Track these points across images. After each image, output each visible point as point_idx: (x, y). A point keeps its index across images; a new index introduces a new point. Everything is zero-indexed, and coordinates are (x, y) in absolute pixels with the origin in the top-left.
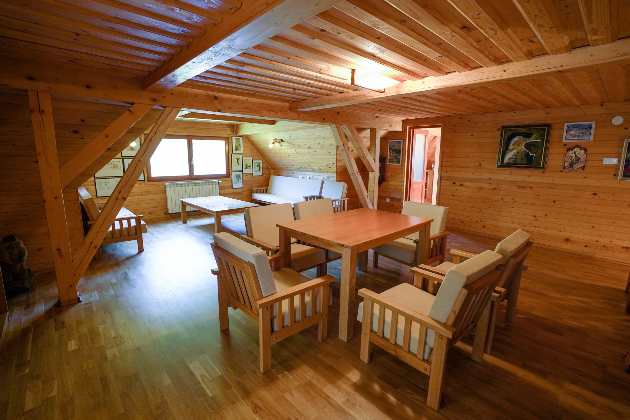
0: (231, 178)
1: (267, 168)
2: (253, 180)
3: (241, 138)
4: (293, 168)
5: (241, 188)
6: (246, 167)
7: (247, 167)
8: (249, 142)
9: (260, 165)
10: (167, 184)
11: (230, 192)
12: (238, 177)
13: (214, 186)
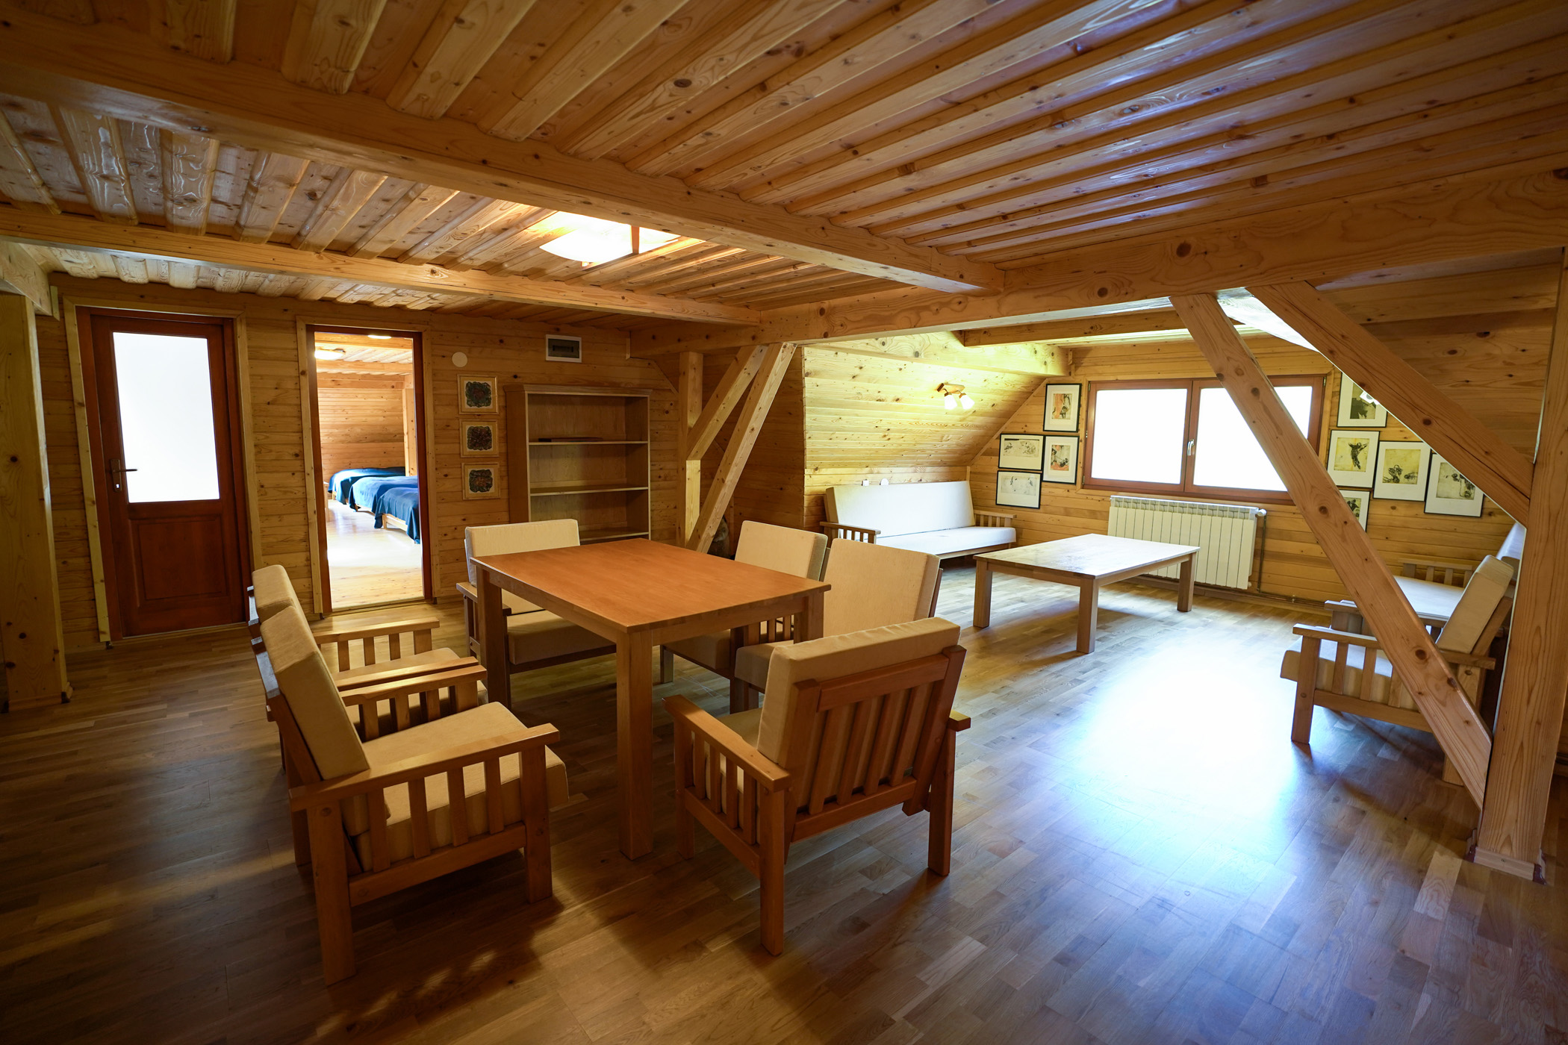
2: (1423, 529)
6: (1391, 477)
10: (1114, 496)
13: (1238, 522)
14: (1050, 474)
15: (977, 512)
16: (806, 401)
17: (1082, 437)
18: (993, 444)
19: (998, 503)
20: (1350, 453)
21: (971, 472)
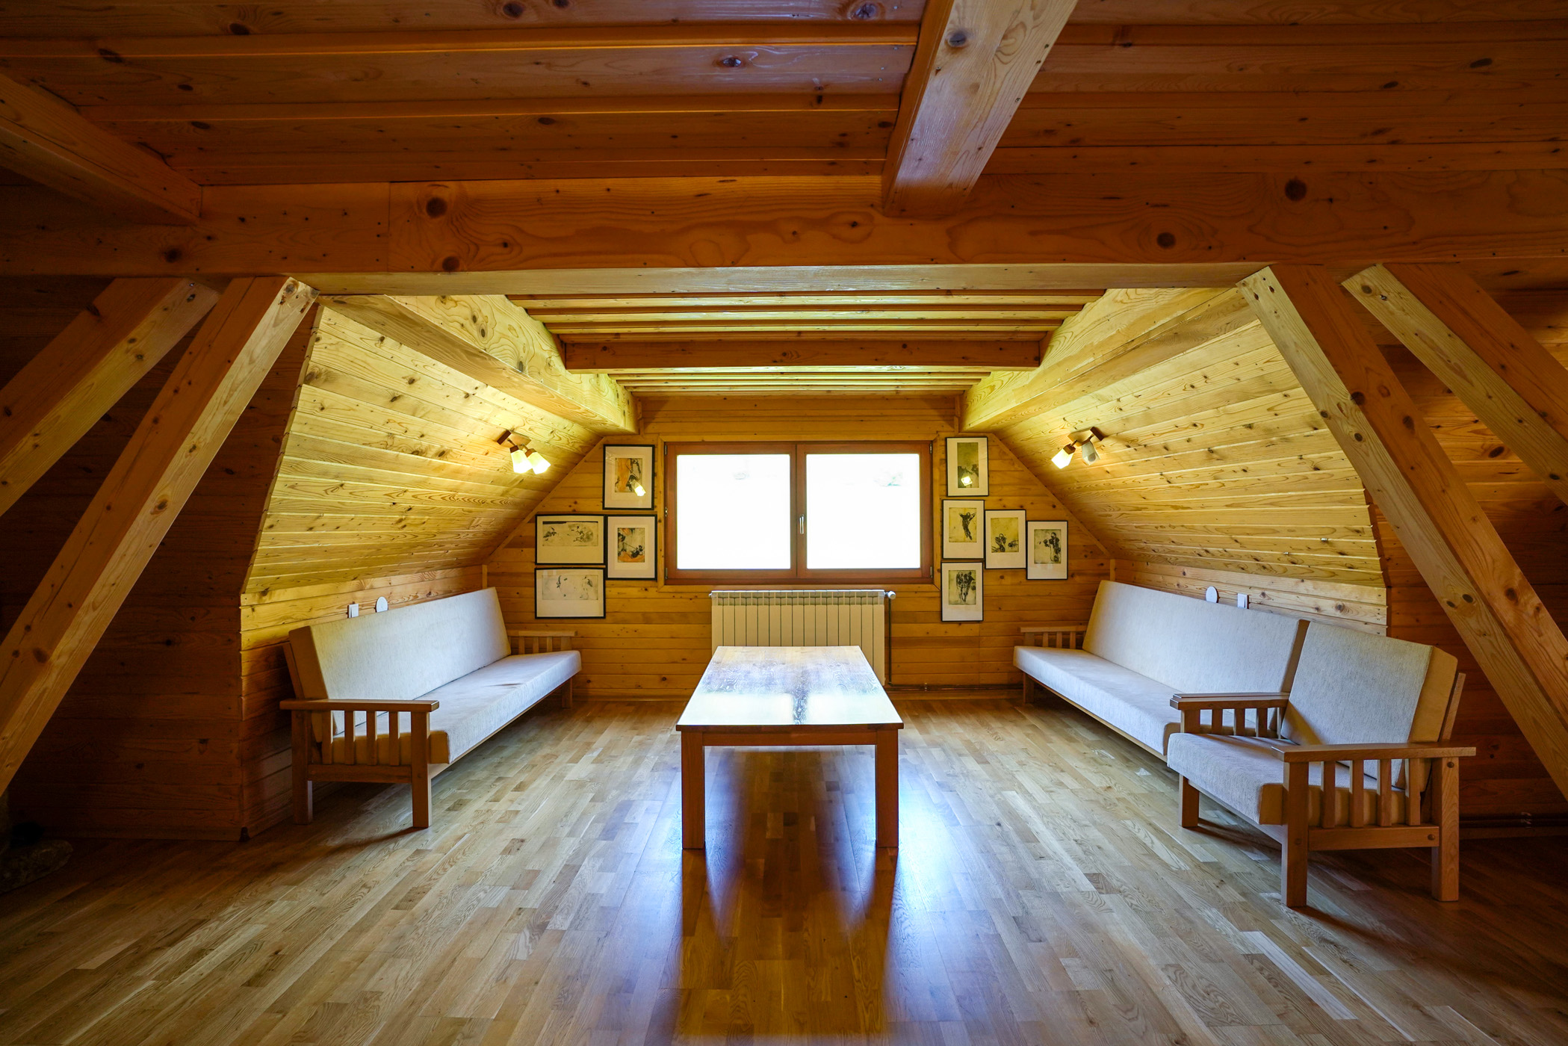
0: (938, 585)
1: (1091, 552)
2: (1029, 596)
3: (982, 443)
4: (1177, 553)
5: (978, 622)
6: (997, 546)
7: (1001, 546)
8: (1011, 455)
9: (1057, 540)
10: (716, 592)
11: (930, 635)
12: (966, 581)
13: (867, 608)
14: (618, 568)
15: (513, 633)
16: (290, 443)
17: (660, 516)
18: (526, 530)
19: (538, 616)
20: (962, 524)
21: (488, 574)
